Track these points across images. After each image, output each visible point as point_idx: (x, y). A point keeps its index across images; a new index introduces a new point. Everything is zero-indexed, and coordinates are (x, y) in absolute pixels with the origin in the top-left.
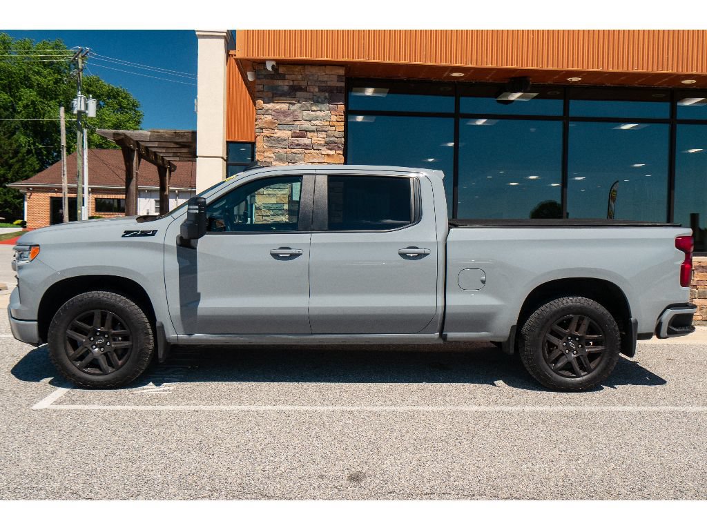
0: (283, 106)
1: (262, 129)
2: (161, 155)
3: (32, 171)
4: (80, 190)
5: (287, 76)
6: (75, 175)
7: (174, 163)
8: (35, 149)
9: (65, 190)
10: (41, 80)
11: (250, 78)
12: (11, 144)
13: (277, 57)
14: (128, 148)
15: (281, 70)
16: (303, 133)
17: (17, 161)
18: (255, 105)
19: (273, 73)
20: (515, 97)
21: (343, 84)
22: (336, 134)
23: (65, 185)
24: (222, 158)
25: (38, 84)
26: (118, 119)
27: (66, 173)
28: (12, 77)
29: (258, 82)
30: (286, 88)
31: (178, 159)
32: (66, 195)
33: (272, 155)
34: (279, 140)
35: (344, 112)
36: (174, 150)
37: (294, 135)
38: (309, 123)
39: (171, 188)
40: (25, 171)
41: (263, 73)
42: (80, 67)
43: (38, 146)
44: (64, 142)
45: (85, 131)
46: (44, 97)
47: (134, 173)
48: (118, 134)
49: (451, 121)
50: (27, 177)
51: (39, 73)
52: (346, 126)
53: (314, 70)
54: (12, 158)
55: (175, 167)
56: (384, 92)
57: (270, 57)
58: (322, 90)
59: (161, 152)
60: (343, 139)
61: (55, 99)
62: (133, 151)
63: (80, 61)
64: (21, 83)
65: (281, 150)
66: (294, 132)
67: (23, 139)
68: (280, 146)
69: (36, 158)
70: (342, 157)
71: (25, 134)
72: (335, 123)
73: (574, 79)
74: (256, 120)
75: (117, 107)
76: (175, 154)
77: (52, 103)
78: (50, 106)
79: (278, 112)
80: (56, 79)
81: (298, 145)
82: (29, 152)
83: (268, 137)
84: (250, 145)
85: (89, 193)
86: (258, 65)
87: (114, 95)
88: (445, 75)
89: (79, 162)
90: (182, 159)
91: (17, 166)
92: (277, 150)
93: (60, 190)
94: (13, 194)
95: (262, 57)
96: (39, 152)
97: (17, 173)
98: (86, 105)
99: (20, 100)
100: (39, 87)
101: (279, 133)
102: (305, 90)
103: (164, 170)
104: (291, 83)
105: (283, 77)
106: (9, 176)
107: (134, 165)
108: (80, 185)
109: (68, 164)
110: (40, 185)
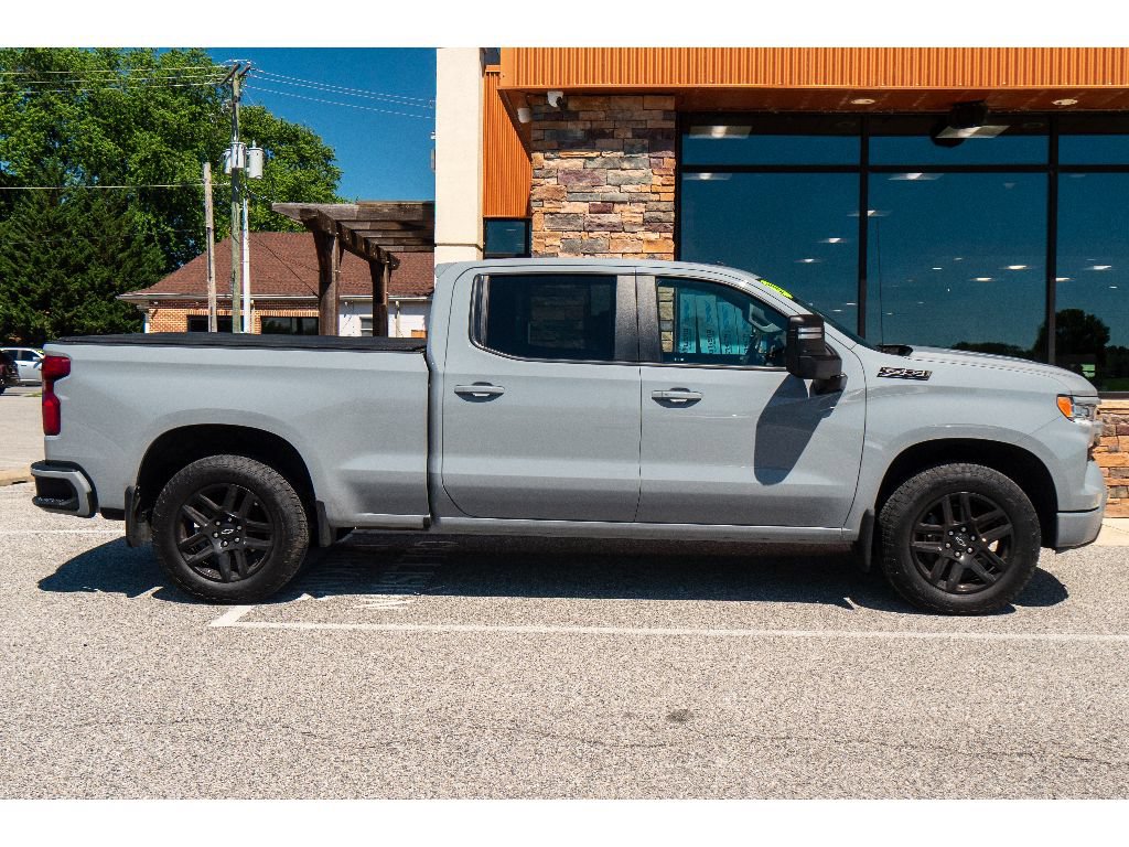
0: (576, 164)
1: (542, 200)
2: (376, 243)
3: (154, 272)
4: (236, 303)
5: (581, 115)
6: (228, 278)
7: (395, 255)
8: (158, 233)
9: (213, 304)
10: (169, 115)
11: (522, 119)
12: (119, 227)
13: (566, 86)
14: (323, 232)
15: (572, 106)
16: (607, 206)
17: (128, 256)
18: (531, 160)
19: (559, 110)
20: (968, 133)
21: (671, 125)
22: (662, 206)
23: (212, 295)
24: (477, 246)
25: (164, 123)
26: (296, 178)
27: (213, 275)
28: (121, 113)
29: (536, 125)
30: (580, 134)
31: (401, 248)
32: (212, 312)
33: (558, 243)
34: (570, 218)
35: (675, 170)
36: (397, 235)
37: (592, 209)
38: (617, 189)
39: (392, 298)
40: (144, 273)
41: (543, 109)
42: (236, 93)
43: (163, 229)
44: (209, 223)
45: (246, 202)
46: (174, 145)
47: (333, 275)
48: (308, 211)
49: (856, 177)
50: (147, 284)
51: (164, 105)
52: (678, 193)
53: (625, 103)
54: (122, 250)
55: (398, 262)
56: (743, 134)
57: (554, 86)
58: (637, 135)
59: (375, 238)
60: (673, 215)
61: (192, 147)
62: (331, 237)
63: (236, 83)
64: (137, 123)
65: (571, 235)
66: (593, 205)
67: (139, 217)
68: (569, 227)
69: (162, 248)
70: (671, 243)
71: (143, 209)
72: (660, 189)
73: (1066, 102)
74: (533, 186)
75: (295, 157)
76: (398, 241)
77: (187, 155)
78: (183, 160)
79: (568, 173)
80: (193, 114)
81: (600, 225)
82: (149, 239)
83: (552, 214)
84: (523, 224)
85: (252, 307)
86: (535, 98)
87: (290, 137)
88: (842, 103)
89: (236, 255)
90: (408, 248)
91: (129, 264)
92: (565, 235)
93: (204, 303)
94: (123, 311)
95: (541, 86)
96: (164, 240)
97: (130, 275)
98: (247, 160)
99: (134, 150)
100: (165, 129)
101: (569, 208)
102: (611, 136)
103: (379, 266)
104: (588, 125)
105: (574, 116)
106: (118, 282)
107: (334, 261)
108: (237, 294)
109: (216, 260)
110: (169, 295)
